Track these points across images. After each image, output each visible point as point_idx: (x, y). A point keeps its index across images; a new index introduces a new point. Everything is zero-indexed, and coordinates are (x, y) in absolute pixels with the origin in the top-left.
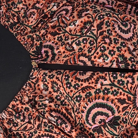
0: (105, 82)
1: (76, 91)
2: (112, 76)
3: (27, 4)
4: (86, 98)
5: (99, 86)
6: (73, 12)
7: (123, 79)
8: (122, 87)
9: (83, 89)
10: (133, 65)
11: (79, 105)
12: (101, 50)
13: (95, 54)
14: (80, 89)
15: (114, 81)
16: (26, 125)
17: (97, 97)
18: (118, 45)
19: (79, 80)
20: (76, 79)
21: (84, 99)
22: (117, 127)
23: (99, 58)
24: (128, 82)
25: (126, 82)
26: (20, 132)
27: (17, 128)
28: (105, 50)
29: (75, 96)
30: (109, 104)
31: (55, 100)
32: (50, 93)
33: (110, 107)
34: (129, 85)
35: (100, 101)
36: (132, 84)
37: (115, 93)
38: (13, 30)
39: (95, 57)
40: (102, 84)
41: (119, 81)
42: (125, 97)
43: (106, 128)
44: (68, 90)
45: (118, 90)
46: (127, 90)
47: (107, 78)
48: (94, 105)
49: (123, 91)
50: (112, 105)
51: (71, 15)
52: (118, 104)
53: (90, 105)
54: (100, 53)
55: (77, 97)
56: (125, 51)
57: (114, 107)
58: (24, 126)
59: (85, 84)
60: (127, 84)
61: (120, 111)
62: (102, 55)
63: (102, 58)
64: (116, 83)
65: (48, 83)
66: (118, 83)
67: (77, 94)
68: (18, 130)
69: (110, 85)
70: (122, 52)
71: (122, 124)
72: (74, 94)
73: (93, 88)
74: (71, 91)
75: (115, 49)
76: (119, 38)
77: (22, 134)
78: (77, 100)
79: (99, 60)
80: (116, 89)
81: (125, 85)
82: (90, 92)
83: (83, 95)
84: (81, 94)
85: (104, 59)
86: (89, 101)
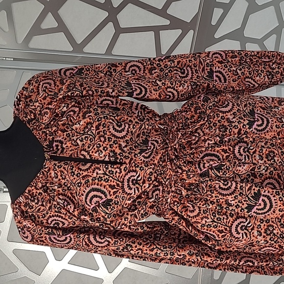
0: (99, 172)
1: (78, 178)
2: (105, 167)
3: (43, 103)
4: (85, 184)
5: (95, 175)
6: (79, 113)
7: (113, 170)
8: (112, 176)
9: (83, 177)
10: (121, 159)
11: (80, 190)
12: (97, 147)
13: (93, 150)
14: (81, 177)
15: (106, 171)
16: (39, 207)
17: (93, 184)
18: (111, 143)
19: (81, 170)
20: (79, 169)
21: (83, 185)
22: (109, 207)
23: (96, 153)
24: (116, 172)
25: (115, 172)
26: (34, 214)
27: (32, 210)
28: (100, 146)
29: (77, 182)
30: (102, 189)
31: (63, 186)
32: (59, 180)
33: (103, 191)
34: (118, 175)
35: (96, 186)
36: (120, 173)
37: (107, 180)
38: (30, 125)
39: (92, 152)
40: (97, 174)
41: (109, 171)
42: (115, 184)
43: (100, 208)
44: (72, 178)
45: (109, 178)
46: (116, 178)
47: (101, 168)
48: (91, 190)
49: (113, 179)
50: (105, 190)
51: (78, 115)
52: (110, 189)
53: (88, 189)
54: (96, 149)
55: (78, 183)
56: (116, 147)
57: (106, 191)
58: (38, 208)
59: (85, 173)
60: (116, 173)
61: (111, 195)
62: (98, 151)
63: (98, 153)
64: (107, 173)
65: (58, 172)
66: (109, 173)
67: (79, 181)
68: (33, 212)
69: (103, 174)
70: (113, 148)
71: (113, 205)
72: (76, 181)
73: (91, 176)
74: (74, 179)
75: (108, 146)
76: (113, 136)
77: (36, 215)
78: (78, 186)
79: (95, 154)
80: (107, 177)
81: (114, 174)
82: (88, 180)
83: (83, 182)
84: (82, 181)
85: (99, 154)
86: (87, 186)
